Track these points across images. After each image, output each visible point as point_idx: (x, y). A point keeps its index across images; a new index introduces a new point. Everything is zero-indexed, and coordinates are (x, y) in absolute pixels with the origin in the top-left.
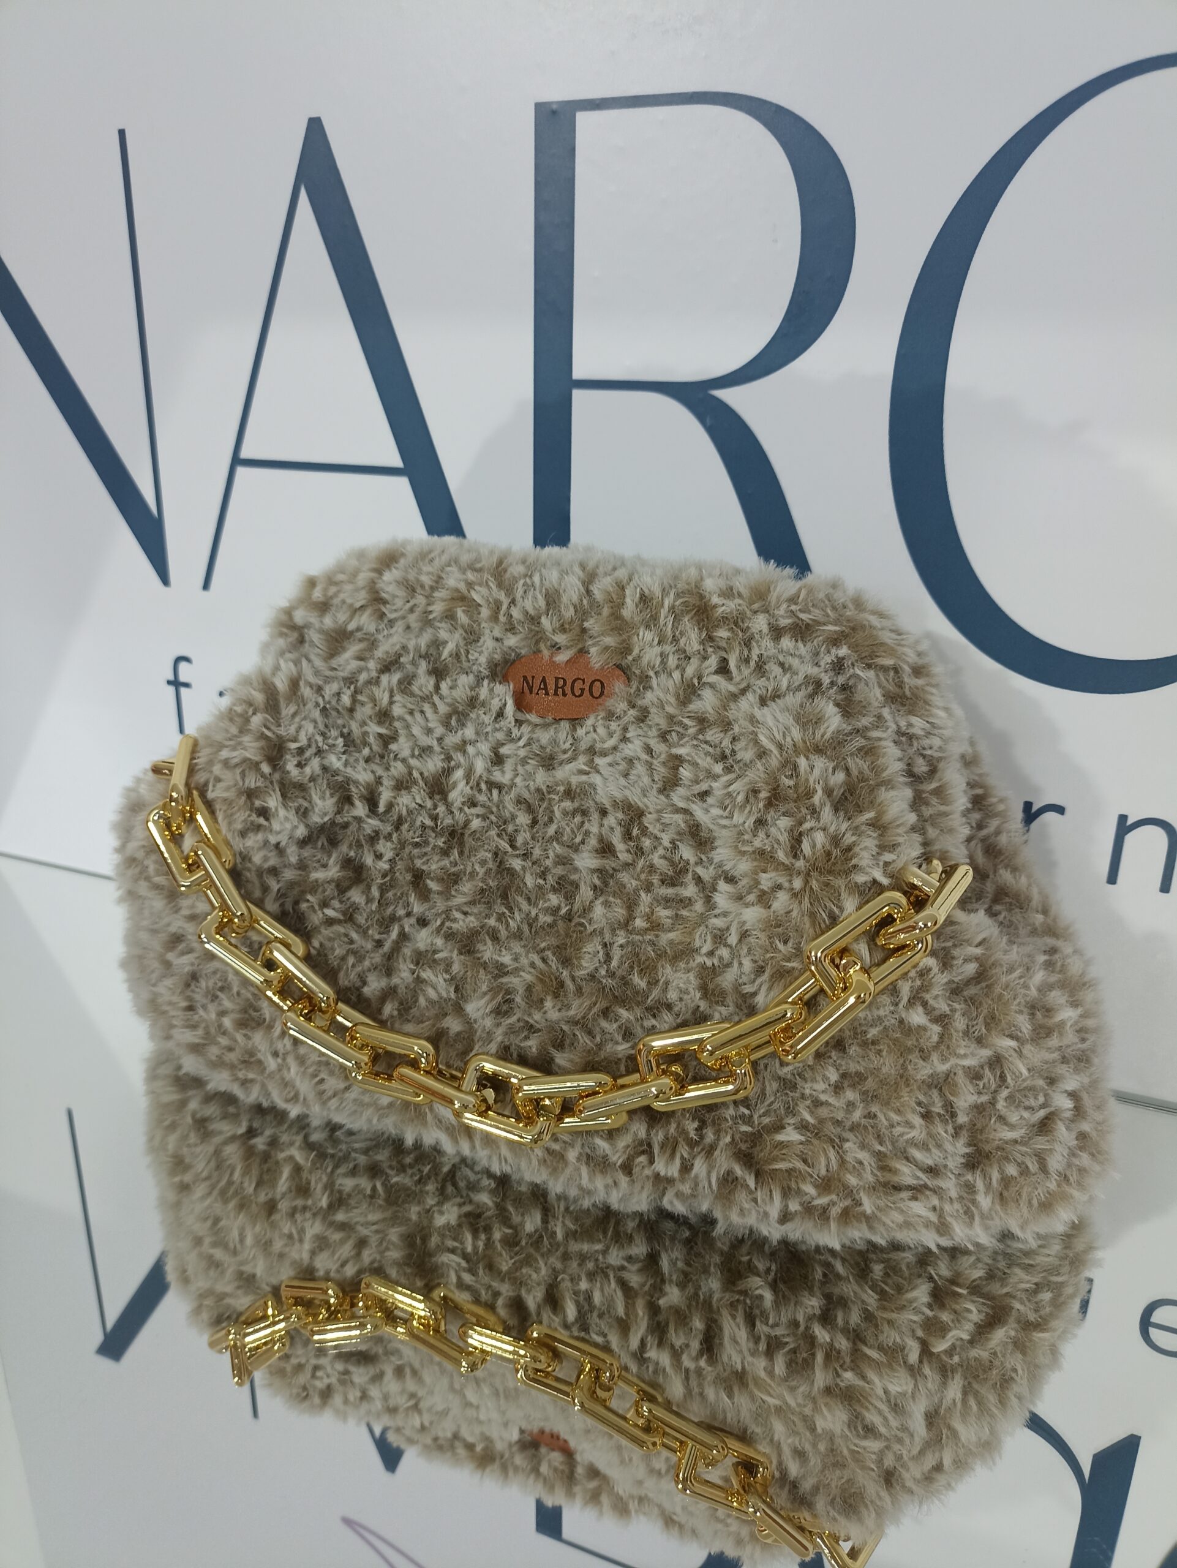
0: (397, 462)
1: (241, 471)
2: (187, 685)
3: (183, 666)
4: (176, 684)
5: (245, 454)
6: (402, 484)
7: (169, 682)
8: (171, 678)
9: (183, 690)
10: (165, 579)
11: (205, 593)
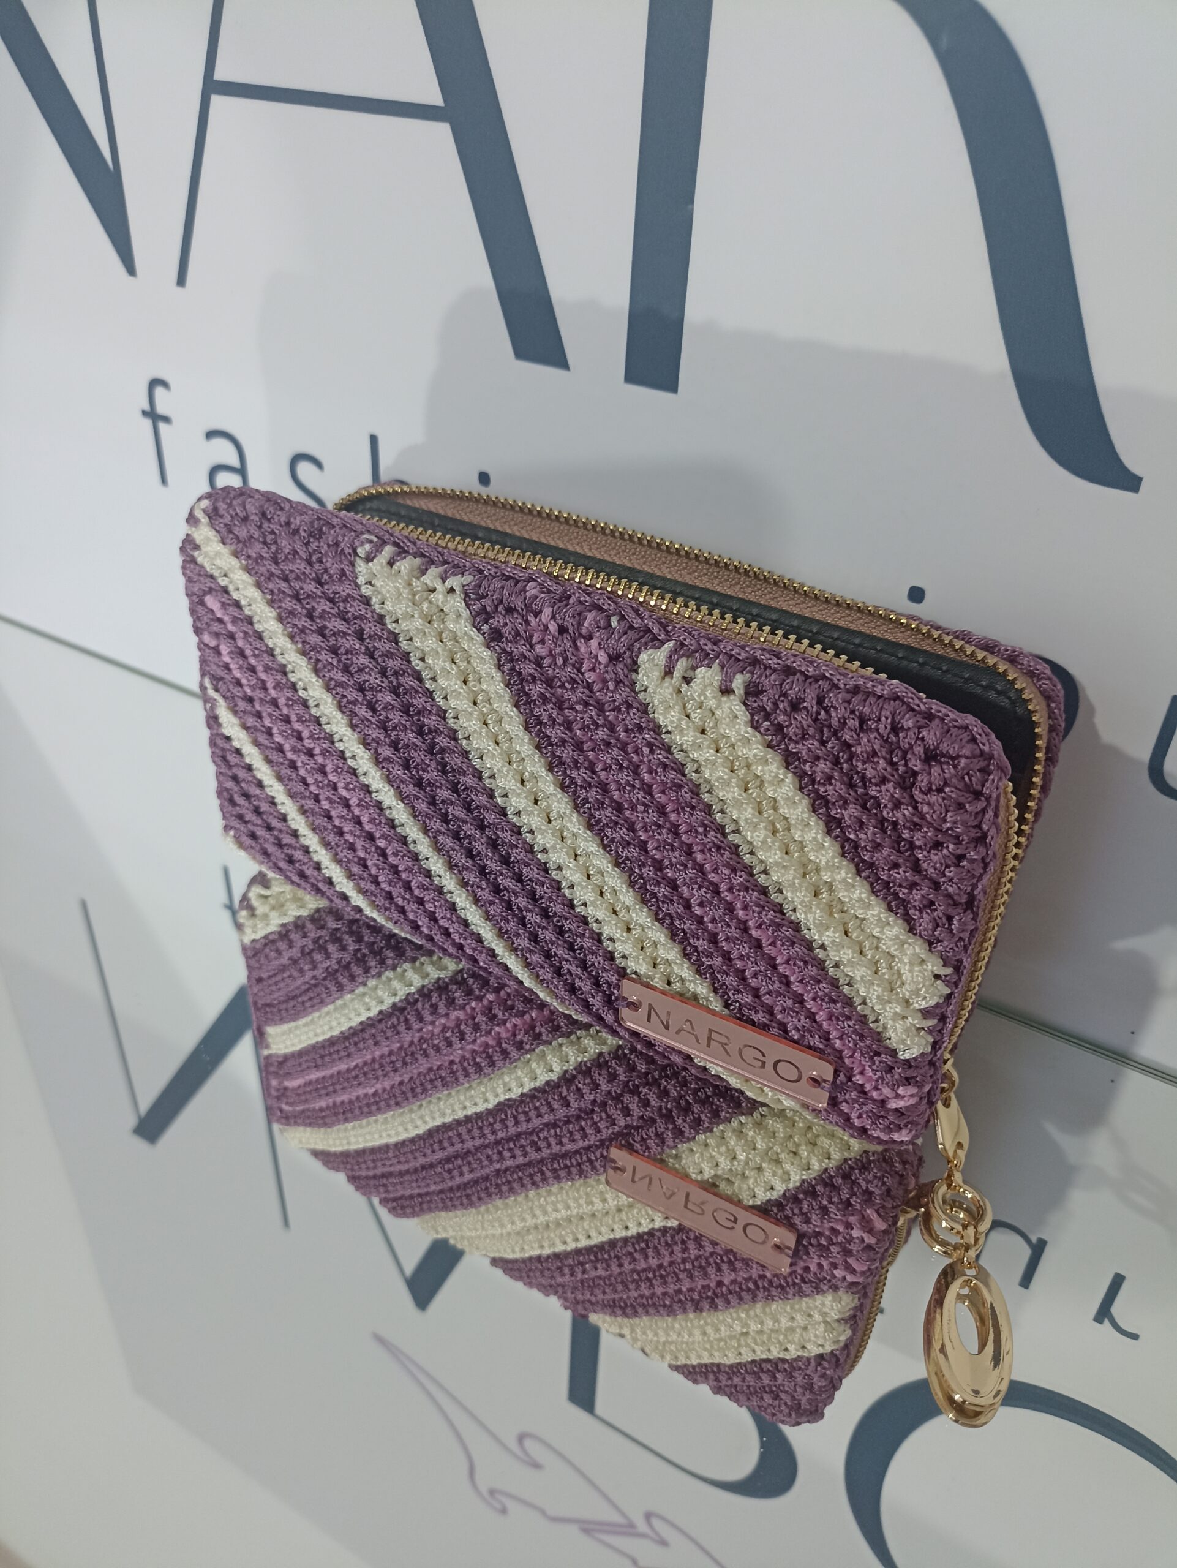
0: (435, 98)
1: (216, 100)
2: (166, 420)
3: (159, 391)
4: (153, 415)
5: (221, 74)
6: (441, 133)
7: (145, 413)
8: (147, 408)
9: (162, 426)
10: (130, 269)
11: (180, 290)
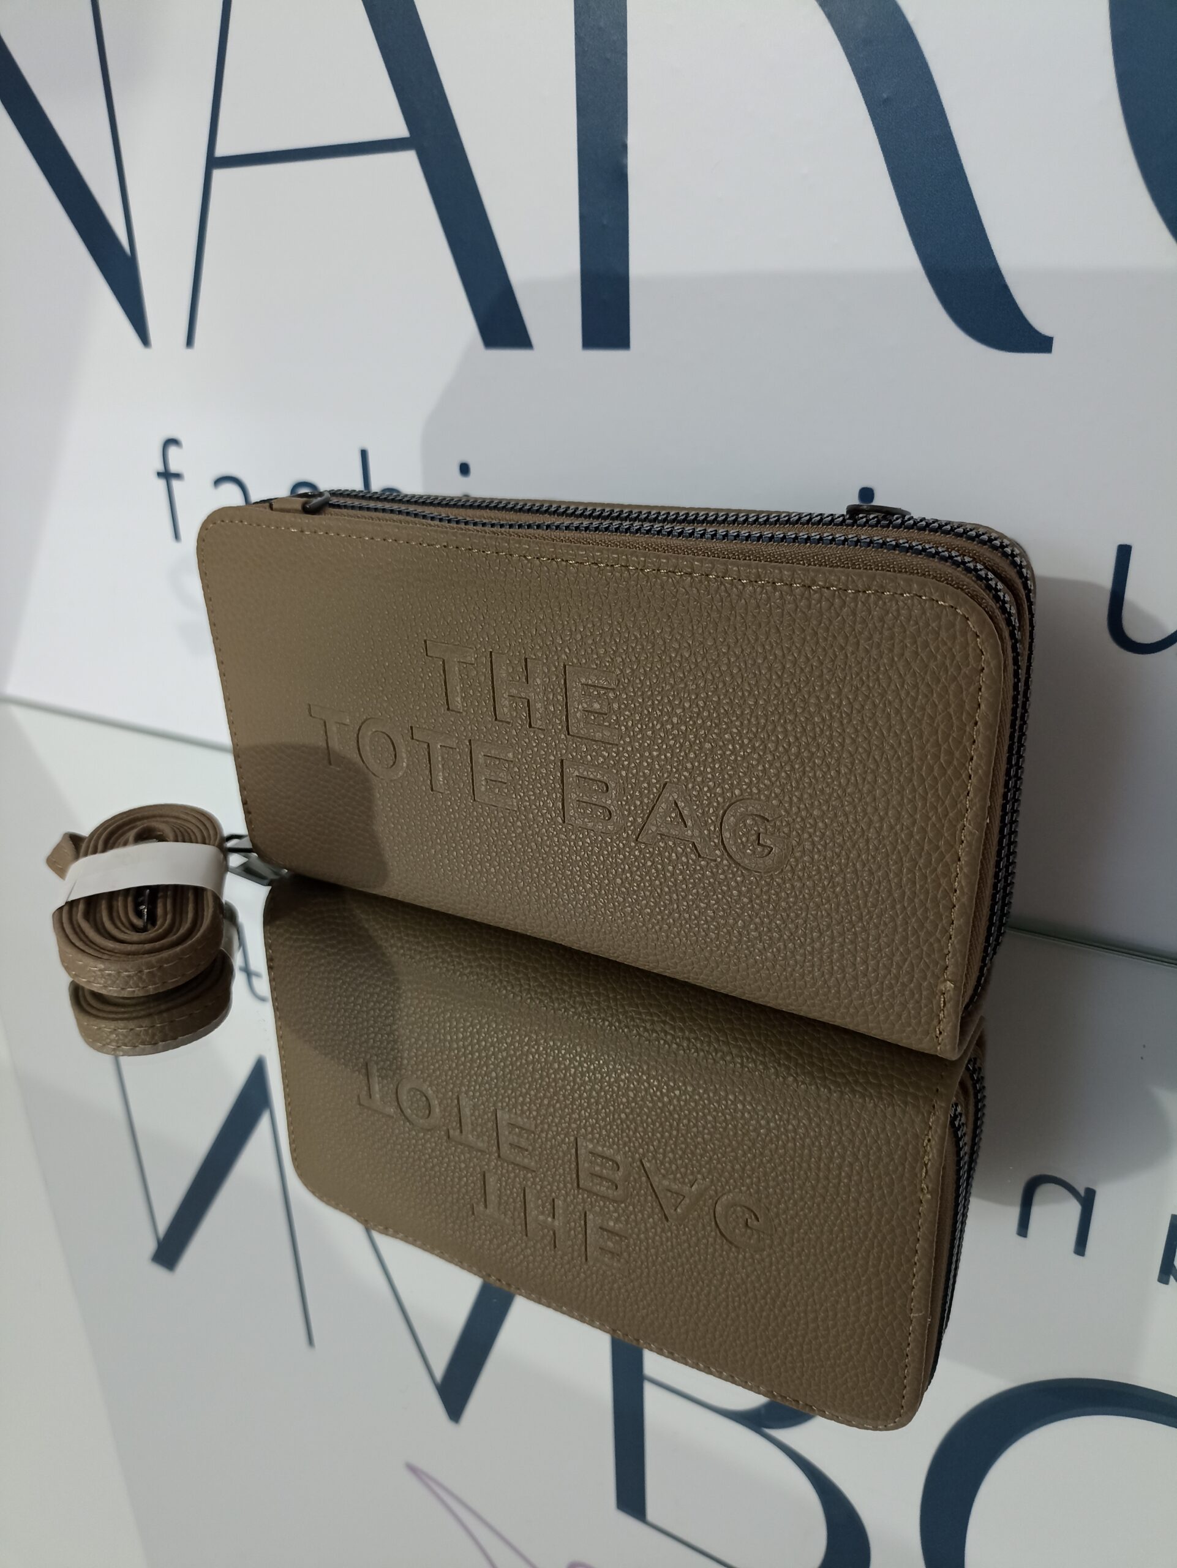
0: (399, 129)
1: (217, 174)
2: (178, 476)
3: (172, 450)
4: (167, 475)
5: (221, 150)
6: (409, 160)
7: (159, 474)
8: (161, 468)
9: (175, 483)
10: (145, 339)
11: (189, 351)
